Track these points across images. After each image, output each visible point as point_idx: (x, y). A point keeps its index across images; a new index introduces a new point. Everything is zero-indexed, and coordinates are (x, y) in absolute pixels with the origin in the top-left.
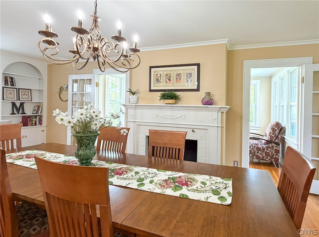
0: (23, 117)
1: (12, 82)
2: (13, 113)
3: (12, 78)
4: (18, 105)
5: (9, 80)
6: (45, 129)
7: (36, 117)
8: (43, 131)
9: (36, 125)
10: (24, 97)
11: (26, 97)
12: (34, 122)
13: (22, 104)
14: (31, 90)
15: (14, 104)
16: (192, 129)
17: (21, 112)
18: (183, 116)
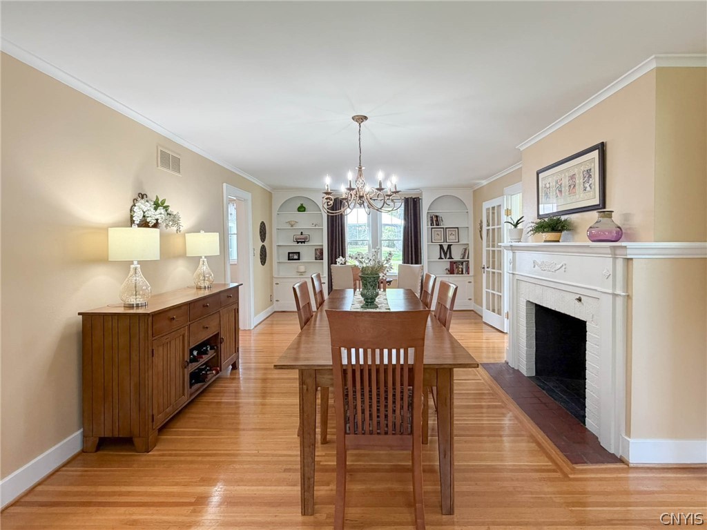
0: (451, 262)
1: (437, 220)
2: (441, 258)
3: (437, 217)
4: (445, 248)
5: (434, 219)
6: (472, 280)
7: (462, 264)
8: (470, 282)
9: (462, 273)
10: (451, 237)
11: (454, 237)
12: (460, 270)
13: (449, 247)
14: (458, 228)
15: (441, 247)
16: (579, 296)
17: (448, 256)
18: (564, 267)
